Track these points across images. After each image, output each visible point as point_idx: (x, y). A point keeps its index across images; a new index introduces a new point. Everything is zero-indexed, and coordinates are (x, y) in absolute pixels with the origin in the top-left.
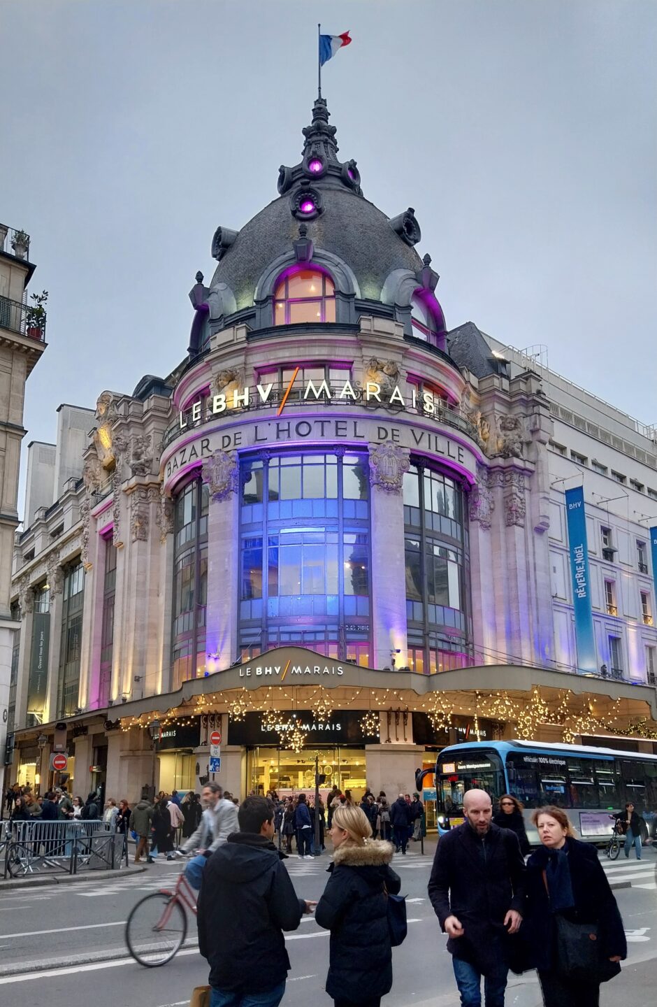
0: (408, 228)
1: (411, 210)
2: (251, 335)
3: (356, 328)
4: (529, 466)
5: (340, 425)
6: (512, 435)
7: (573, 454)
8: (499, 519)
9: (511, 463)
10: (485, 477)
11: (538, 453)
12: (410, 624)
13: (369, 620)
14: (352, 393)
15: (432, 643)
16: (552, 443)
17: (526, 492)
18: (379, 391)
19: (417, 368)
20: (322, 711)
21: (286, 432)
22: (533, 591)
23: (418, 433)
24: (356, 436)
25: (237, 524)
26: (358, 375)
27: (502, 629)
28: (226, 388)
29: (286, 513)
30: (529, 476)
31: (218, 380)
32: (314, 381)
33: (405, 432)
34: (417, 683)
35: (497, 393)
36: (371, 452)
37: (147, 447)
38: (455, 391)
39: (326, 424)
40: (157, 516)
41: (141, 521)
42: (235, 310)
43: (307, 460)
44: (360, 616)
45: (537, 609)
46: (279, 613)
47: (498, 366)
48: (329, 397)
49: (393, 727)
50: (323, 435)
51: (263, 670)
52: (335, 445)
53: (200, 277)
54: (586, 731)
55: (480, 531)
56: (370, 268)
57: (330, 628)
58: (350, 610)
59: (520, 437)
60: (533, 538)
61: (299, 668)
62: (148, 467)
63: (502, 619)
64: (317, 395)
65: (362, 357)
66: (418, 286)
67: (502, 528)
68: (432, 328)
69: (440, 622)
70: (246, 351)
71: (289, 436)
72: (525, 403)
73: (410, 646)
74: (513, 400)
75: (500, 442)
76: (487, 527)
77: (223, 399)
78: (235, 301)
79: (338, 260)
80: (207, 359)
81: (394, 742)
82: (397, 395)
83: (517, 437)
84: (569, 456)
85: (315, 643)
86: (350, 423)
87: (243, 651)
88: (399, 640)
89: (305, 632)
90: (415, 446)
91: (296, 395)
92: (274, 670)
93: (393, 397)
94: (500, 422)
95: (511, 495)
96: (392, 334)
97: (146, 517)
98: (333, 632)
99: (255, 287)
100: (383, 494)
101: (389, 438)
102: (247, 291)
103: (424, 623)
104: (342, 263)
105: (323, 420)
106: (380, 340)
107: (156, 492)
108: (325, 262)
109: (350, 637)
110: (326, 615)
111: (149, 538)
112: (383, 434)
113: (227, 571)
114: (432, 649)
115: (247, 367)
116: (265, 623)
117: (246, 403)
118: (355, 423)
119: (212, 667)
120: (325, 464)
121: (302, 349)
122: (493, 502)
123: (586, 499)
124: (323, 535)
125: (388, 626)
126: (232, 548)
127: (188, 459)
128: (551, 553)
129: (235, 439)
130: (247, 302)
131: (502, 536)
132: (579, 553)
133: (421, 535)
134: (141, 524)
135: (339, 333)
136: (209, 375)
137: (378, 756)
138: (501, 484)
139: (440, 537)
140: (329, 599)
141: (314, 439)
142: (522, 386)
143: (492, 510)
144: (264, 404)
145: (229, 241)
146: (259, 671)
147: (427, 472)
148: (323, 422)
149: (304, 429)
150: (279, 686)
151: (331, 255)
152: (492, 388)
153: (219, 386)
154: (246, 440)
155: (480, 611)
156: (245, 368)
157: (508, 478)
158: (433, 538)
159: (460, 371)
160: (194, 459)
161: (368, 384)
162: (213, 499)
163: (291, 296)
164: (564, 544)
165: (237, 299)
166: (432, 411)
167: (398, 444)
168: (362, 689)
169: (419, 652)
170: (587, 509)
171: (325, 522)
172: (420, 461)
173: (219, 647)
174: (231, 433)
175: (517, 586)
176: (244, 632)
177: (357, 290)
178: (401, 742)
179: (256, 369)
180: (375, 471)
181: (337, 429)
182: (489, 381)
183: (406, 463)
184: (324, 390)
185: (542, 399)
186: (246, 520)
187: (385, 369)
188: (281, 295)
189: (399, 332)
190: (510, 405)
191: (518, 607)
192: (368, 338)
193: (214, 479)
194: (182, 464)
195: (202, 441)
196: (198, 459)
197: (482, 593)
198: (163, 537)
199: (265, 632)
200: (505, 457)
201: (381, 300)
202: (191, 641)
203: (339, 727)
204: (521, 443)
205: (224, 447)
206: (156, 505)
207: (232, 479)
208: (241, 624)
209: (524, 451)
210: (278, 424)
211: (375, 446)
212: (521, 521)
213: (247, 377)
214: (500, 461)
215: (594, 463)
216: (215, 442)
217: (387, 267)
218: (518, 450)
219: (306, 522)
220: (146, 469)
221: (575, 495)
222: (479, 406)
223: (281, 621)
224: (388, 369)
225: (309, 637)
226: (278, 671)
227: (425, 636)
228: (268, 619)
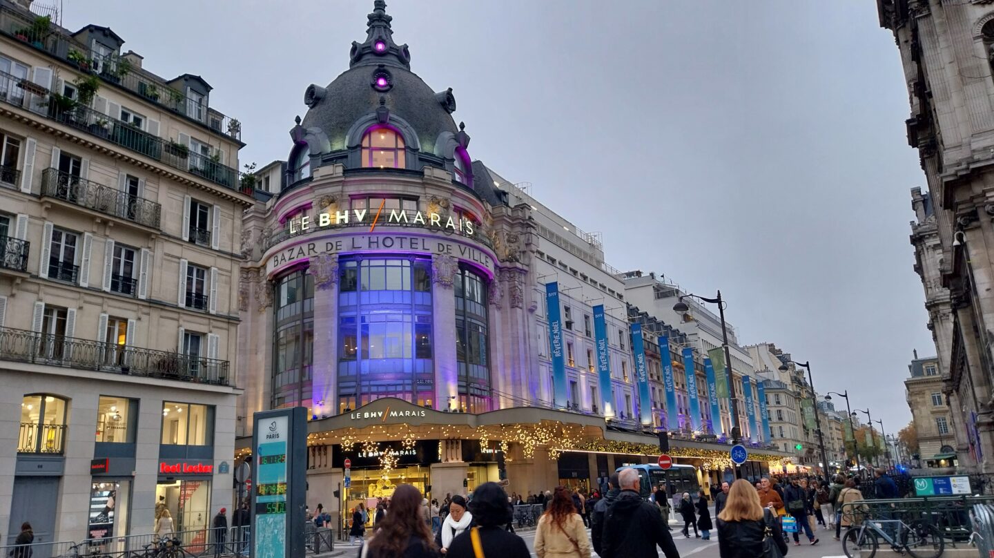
0: (447, 102)
1: (451, 89)
2: (345, 172)
3: (421, 174)
4: (525, 268)
5: (413, 241)
6: (514, 246)
7: (548, 257)
8: (506, 303)
9: (514, 266)
10: (498, 275)
11: (530, 259)
12: (459, 378)
13: (433, 376)
14: (422, 220)
15: (471, 391)
16: (538, 252)
17: (523, 285)
18: (439, 220)
19: (459, 202)
20: (409, 441)
21: (376, 244)
22: (528, 352)
23: (463, 247)
24: (424, 249)
25: (336, 306)
26: (422, 206)
27: (509, 378)
28: (328, 208)
29: (374, 301)
30: (525, 274)
31: (322, 200)
32: (394, 210)
33: (455, 247)
34: (470, 420)
35: (505, 218)
36: (433, 260)
37: (247, 239)
38: (480, 217)
39: (404, 240)
40: (256, 293)
41: (243, 296)
42: (329, 150)
43: (390, 262)
44: (427, 373)
45: (531, 364)
46: (370, 371)
47: (501, 195)
48: (407, 221)
49: (449, 451)
50: (401, 247)
51: (370, 415)
52: (409, 254)
53: (298, 120)
54: (567, 448)
55: (496, 312)
56: (427, 130)
57: (407, 382)
58: (420, 369)
59: (519, 248)
60: (528, 316)
61: (395, 413)
62: (249, 255)
63: (509, 371)
64: (398, 220)
65: (425, 194)
66: (458, 144)
67: (509, 309)
68: (464, 172)
69: (476, 376)
70: (343, 183)
71: (378, 247)
72: (522, 225)
73: (460, 394)
74: (515, 222)
75: (507, 251)
76: (499, 308)
77: (328, 217)
78: (329, 143)
79: (407, 124)
80: (311, 185)
81: (450, 461)
82: (450, 223)
83: (517, 248)
84: (546, 259)
85: (396, 393)
86: (420, 241)
87: (342, 399)
88: (453, 390)
89: (389, 385)
90: (460, 256)
91: (383, 219)
92: (377, 415)
93: (448, 224)
94: (507, 237)
95: (515, 287)
96: (444, 179)
97: (246, 293)
98: (408, 384)
99: (346, 134)
100: (442, 289)
101: (445, 251)
102: (338, 137)
103: (467, 377)
104: (409, 126)
105: (401, 237)
106: (437, 184)
107: (256, 274)
108: (397, 124)
109: (420, 388)
110: (403, 372)
111: (250, 309)
112: (441, 248)
113: (329, 340)
114: (472, 395)
115: (344, 194)
116: (359, 378)
117: (346, 221)
118: (423, 240)
119: (318, 410)
120: (402, 266)
121: (384, 185)
122: (503, 291)
123: (559, 290)
124: (401, 316)
125: (446, 379)
126: (333, 324)
127: (296, 256)
128: (538, 326)
129: (337, 246)
130: (340, 145)
131: (509, 315)
132: (556, 326)
133: (464, 316)
134: (244, 298)
135: (410, 177)
136: (312, 195)
137: (439, 471)
138: (508, 279)
139: (474, 317)
140: (406, 361)
141: (396, 249)
142: (520, 214)
143: (502, 296)
144: (359, 223)
145: (321, 96)
146: (366, 415)
147: (467, 272)
148: (401, 238)
149: (388, 242)
150: (381, 425)
151: (401, 119)
152: (501, 215)
153: (321, 205)
154: (345, 247)
155: (497, 366)
156: (342, 195)
157: (512, 275)
158: (471, 318)
159: (482, 202)
160: (301, 257)
161: (432, 214)
162: (318, 288)
163: (373, 145)
164: (544, 319)
165: (331, 142)
166: (471, 233)
167: (451, 255)
168: (435, 425)
169: (464, 397)
170: (560, 296)
171: (401, 306)
172: (463, 265)
173: (324, 396)
174: (333, 241)
175: (519, 349)
176: (341, 385)
177: (419, 146)
178: (455, 461)
179: (349, 196)
180: (436, 273)
181: (411, 243)
182: (500, 209)
183: (456, 268)
184: (403, 216)
185: (532, 223)
186: (344, 303)
187: (441, 203)
188: (365, 143)
189: (448, 178)
190: (512, 226)
191: (519, 364)
192: (429, 182)
193: (319, 273)
194: (290, 259)
195: (309, 245)
196: (305, 257)
197: (498, 354)
198: (262, 309)
199: (359, 385)
200: (511, 261)
201: (435, 153)
202: (297, 391)
203: (415, 453)
204: (520, 252)
205: (327, 251)
206: (255, 284)
207: (334, 274)
208: (340, 380)
209: (522, 257)
210: (370, 238)
211: (436, 256)
212: (520, 305)
213: (343, 201)
214: (508, 264)
215: (560, 263)
216: (320, 247)
217: (438, 130)
218: (518, 257)
219: (389, 306)
220: (248, 257)
221: (552, 287)
222: (493, 225)
223: (371, 377)
224: (443, 203)
225: (392, 389)
226: (380, 414)
227: (467, 386)
228: (361, 375)
